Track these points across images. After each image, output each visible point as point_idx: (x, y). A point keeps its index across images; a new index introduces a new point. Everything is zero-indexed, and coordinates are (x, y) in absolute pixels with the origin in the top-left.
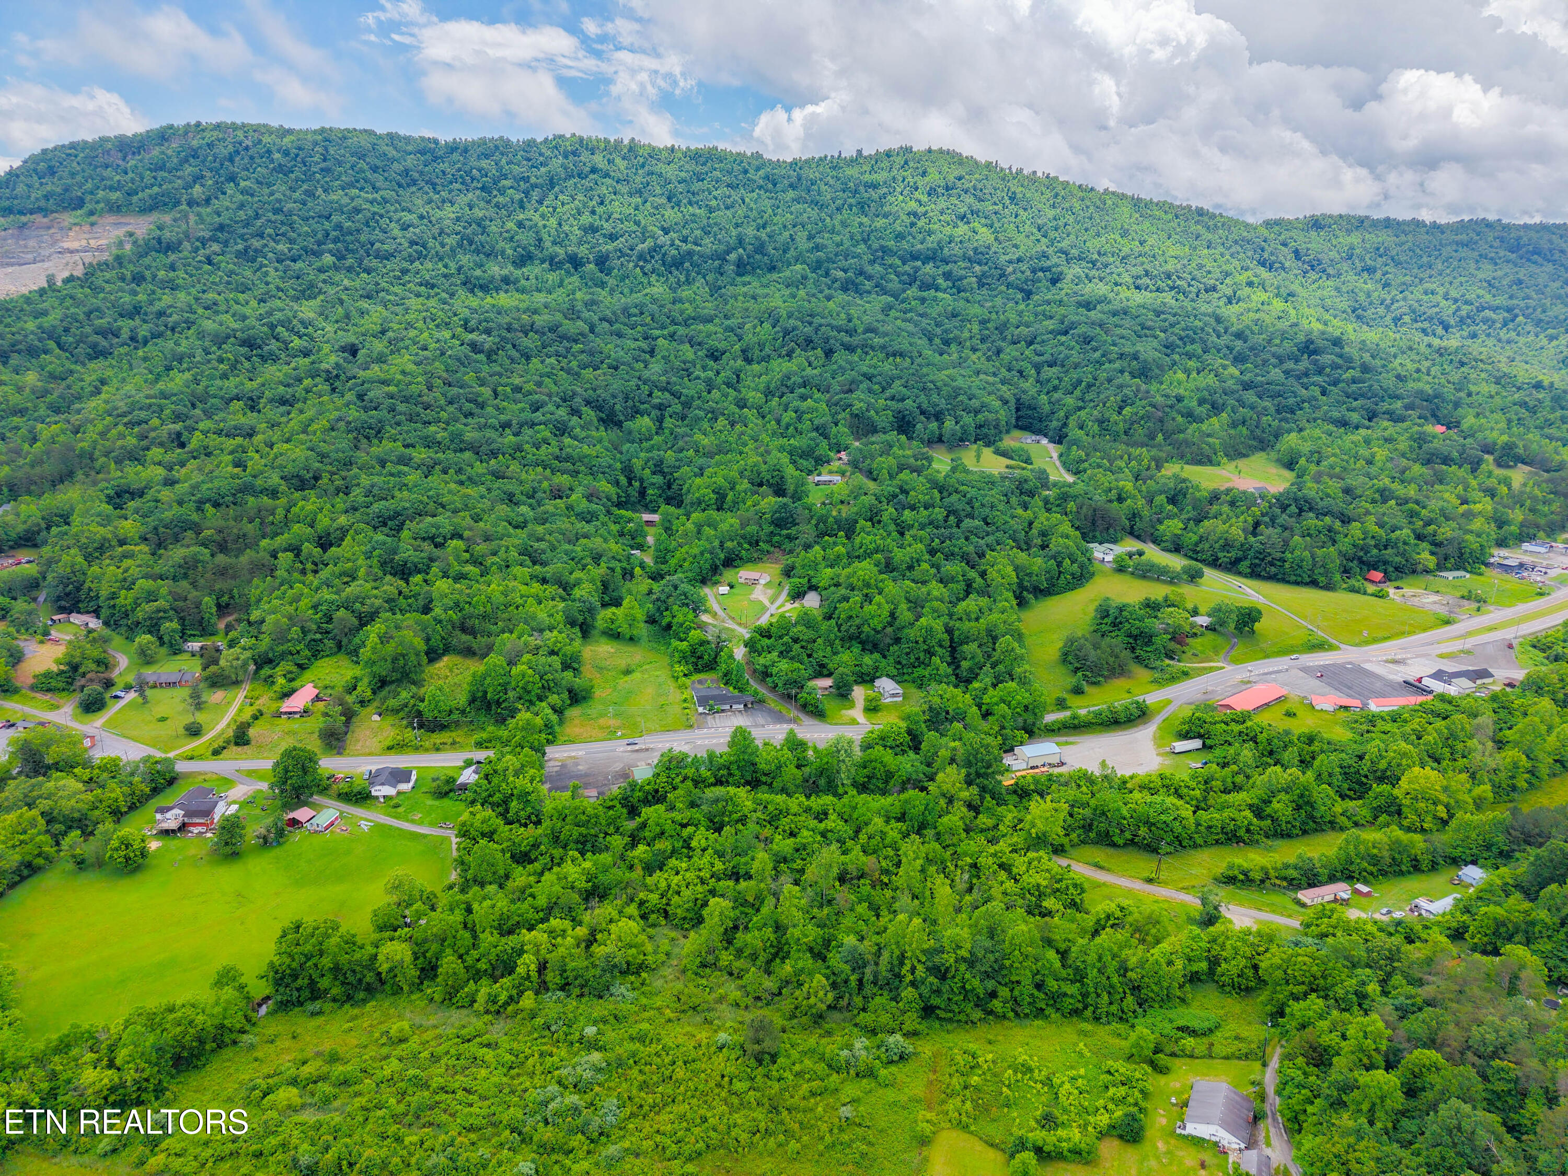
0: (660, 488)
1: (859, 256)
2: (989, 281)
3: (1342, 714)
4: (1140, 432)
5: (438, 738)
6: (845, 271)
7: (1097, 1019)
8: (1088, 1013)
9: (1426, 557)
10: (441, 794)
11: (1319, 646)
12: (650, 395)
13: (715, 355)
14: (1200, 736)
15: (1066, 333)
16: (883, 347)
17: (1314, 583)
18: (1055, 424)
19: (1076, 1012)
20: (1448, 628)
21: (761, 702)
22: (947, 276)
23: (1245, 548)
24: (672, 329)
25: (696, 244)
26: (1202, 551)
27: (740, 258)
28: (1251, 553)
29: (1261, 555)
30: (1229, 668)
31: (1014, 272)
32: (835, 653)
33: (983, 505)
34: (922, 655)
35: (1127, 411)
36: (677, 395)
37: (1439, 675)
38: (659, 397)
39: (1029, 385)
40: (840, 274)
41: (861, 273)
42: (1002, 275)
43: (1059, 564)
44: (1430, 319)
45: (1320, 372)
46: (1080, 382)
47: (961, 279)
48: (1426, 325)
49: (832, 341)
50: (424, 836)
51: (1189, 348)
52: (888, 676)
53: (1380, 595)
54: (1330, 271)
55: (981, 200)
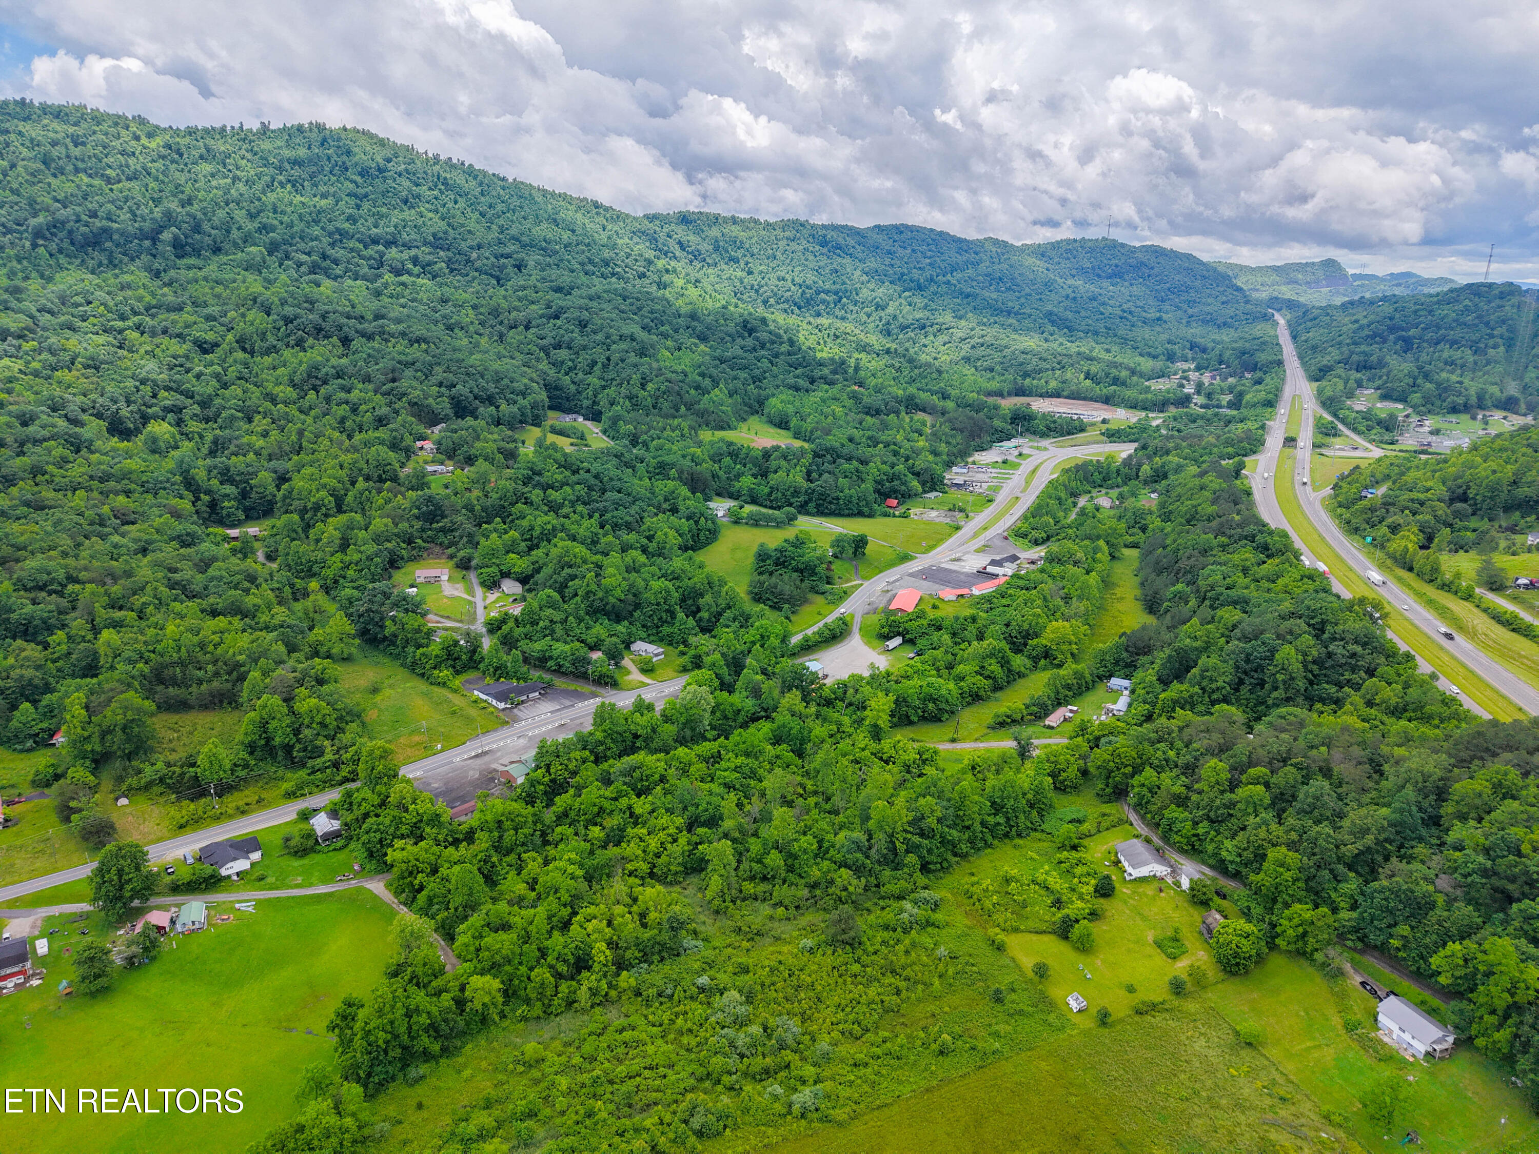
0: (235, 499)
1: (316, 239)
2: (456, 266)
3: (962, 601)
4: (666, 405)
5: (234, 800)
6: (309, 254)
7: (1019, 835)
8: (1013, 832)
9: (915, 484)
10: (301, 852)
11: (905, 558)
12: (155, 396)
13: (205, 348)
14: (899, 634)
15: (557, 317)
16: (403, 334)
17: (860, 514)
18: (586, 403)
19: (1006, 835)
20: (960, 533)
21: (550, 685)
22: (415, 261)
23: (810, 493)
24: (136, 319)
25: (109, 219)
26: (776, 499)
27: (176, 238)
28: (816, 495)
29: (823, 496)
30: (866, 584)
31: (479, 258)
32: (588, 628)
33: (611, 479)
34: (664, 615)
35: (650, 387)
36: (190, 395)
37: (993, 563)
38: (167, 398)
39: (544, 366)
40: (304, 258)
41: (324, 257)
42: (468, 261)
43: (697, 523)
44: (787, 301)
45: (763, 346)
46: (594, 363)
47: (429, 264)
48: (786, 306)
49: (345, 329)
50: (330, 895)
51: (662, 329)
52: (641, 639)
53: (905, 516)
54: (709, 260)
55: (417, 185)
